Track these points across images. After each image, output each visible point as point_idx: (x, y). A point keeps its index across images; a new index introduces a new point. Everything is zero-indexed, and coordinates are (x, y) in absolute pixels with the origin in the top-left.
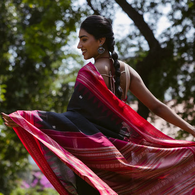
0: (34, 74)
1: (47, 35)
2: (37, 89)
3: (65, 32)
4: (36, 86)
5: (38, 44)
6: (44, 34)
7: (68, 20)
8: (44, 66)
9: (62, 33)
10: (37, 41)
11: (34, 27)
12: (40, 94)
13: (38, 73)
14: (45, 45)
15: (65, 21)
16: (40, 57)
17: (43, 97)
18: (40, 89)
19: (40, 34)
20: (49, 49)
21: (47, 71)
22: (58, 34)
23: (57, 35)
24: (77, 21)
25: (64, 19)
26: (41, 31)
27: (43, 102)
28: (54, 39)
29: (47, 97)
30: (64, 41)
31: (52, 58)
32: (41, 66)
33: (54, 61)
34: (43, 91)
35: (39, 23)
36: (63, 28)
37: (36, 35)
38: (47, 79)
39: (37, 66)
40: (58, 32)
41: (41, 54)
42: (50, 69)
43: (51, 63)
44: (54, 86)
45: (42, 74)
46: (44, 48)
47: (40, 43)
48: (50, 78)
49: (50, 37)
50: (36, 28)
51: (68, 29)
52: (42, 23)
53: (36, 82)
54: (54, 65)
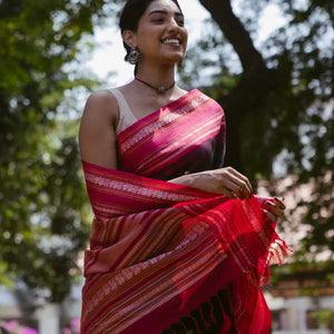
0: (6, 120)
1: (34, 39)
2: (12, 150)
3: (70, 33)
4: (10, 143)
5: (15, 59)
6: (28, 38)
7: (77, 10)
8: (27, 102)
9: (65, 36)
10: (13, 52)
11: (7, 22)
12: (17, 161)
13: (14, 117)
14: (29, 59)
15: (70, 12)
16: (18, 84)
17: (23, 167)
18: (18, 150)
19: (19, 37)
20: (36, 68)
21: (32, 114)
22: (57, 38)
23: (54, 41)
24: (95, 12)
25: (68, 7)
26: (21, 32)
27: (23, 176)
28: (48, 47)
29: (31, 167)
30: (68, 52)
31: (43, 87)
32: (20, 103)
33: (48, 92)
34: (24, 155)
35: (18, 14)
36: (67, 26)
37: (12, 40)
38: (33, 130)
39: (13, 104)
40: (57, 33)
41: (21, 79)
42: (38, 109)
43: (41, 96)
44: (46, 144)
45: (22, 119)
46: (27, 67)
47: (19, 55)
48: (39, 128)
49: (41, 43)
50: (11, 26)
51: (77, 29)
52: (23, 16)
53: (10, 137)
54: (47, 100)
